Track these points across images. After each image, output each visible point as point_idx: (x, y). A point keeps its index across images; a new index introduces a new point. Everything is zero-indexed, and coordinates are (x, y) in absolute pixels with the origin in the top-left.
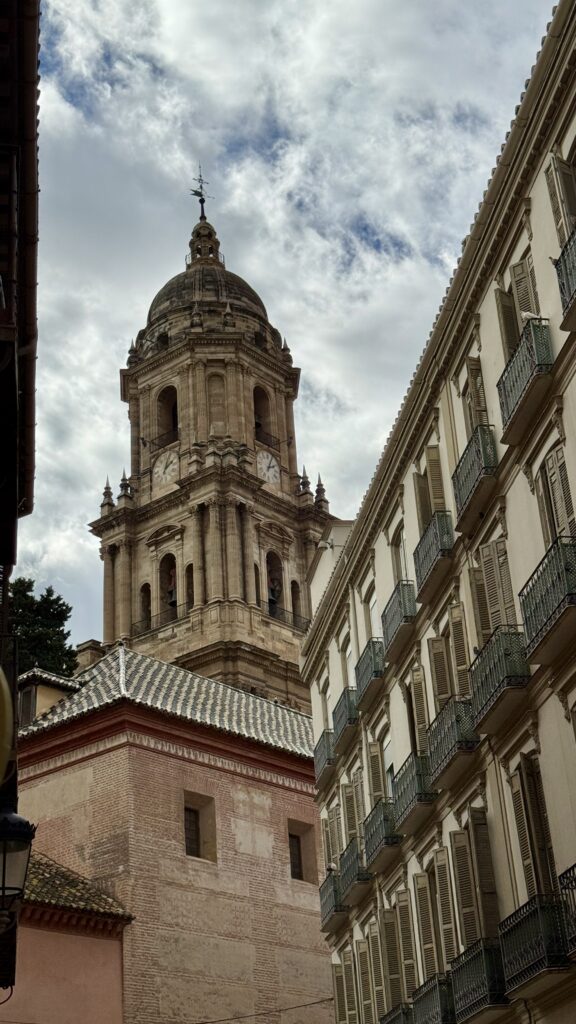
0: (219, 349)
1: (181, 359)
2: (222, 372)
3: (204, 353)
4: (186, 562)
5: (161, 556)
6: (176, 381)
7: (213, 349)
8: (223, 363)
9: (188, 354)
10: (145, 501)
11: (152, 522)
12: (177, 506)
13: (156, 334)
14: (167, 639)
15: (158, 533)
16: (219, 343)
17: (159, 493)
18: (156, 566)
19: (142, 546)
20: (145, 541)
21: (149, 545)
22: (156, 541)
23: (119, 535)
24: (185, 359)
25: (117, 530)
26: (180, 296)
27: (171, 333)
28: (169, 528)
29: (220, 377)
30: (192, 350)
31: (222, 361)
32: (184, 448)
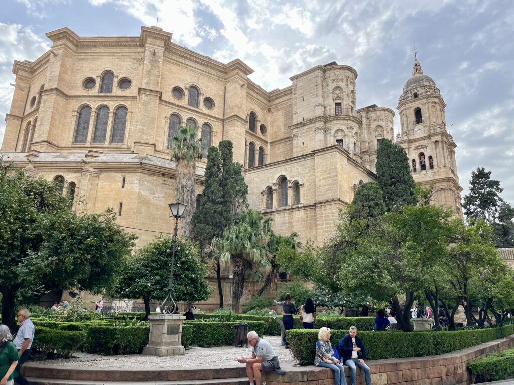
0: (434, 99)
1: (423, 100)
2: (435, 105)
3: (430, 100)
4: (429, 155)
7: (433, 99)
8: (435, 103)
9: (425, 100)
10: (412, 138)
11: (415, 143)
12: (424, 140)
13: (413, 93)
14: (424, 174)
16: (434, 97)
17: (416, 137)
18: (418, 155)
19: (411, 149)
21: (414, 150)
23: (405, 146)
24: (425, 101)
25: (404, 144)
27: (419, 93)
29: (434, 106)
30: (427, 98)
31: (435, 102)
32: (425, 125)
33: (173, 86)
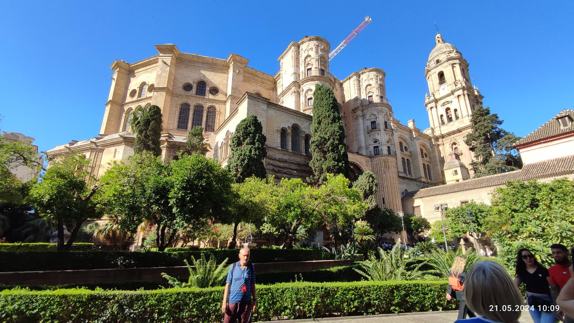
1: (444, 64)
4: (454, 109)
5: (445, 108)
6: (443, 70)
9: (447, 63)
10: (438, 97)
11: (441, 101)
12: (449, 96)
13: (436, 60)
14: (452, 125)
15: (444, 103)
17: (442, 95)
20: (440, 105)
22: (444, 104)
23: (433, 104)
25: (432, 104)
26: (440, 51)
28: (447, 102)
32: (448, 84)
33: (184, 83)
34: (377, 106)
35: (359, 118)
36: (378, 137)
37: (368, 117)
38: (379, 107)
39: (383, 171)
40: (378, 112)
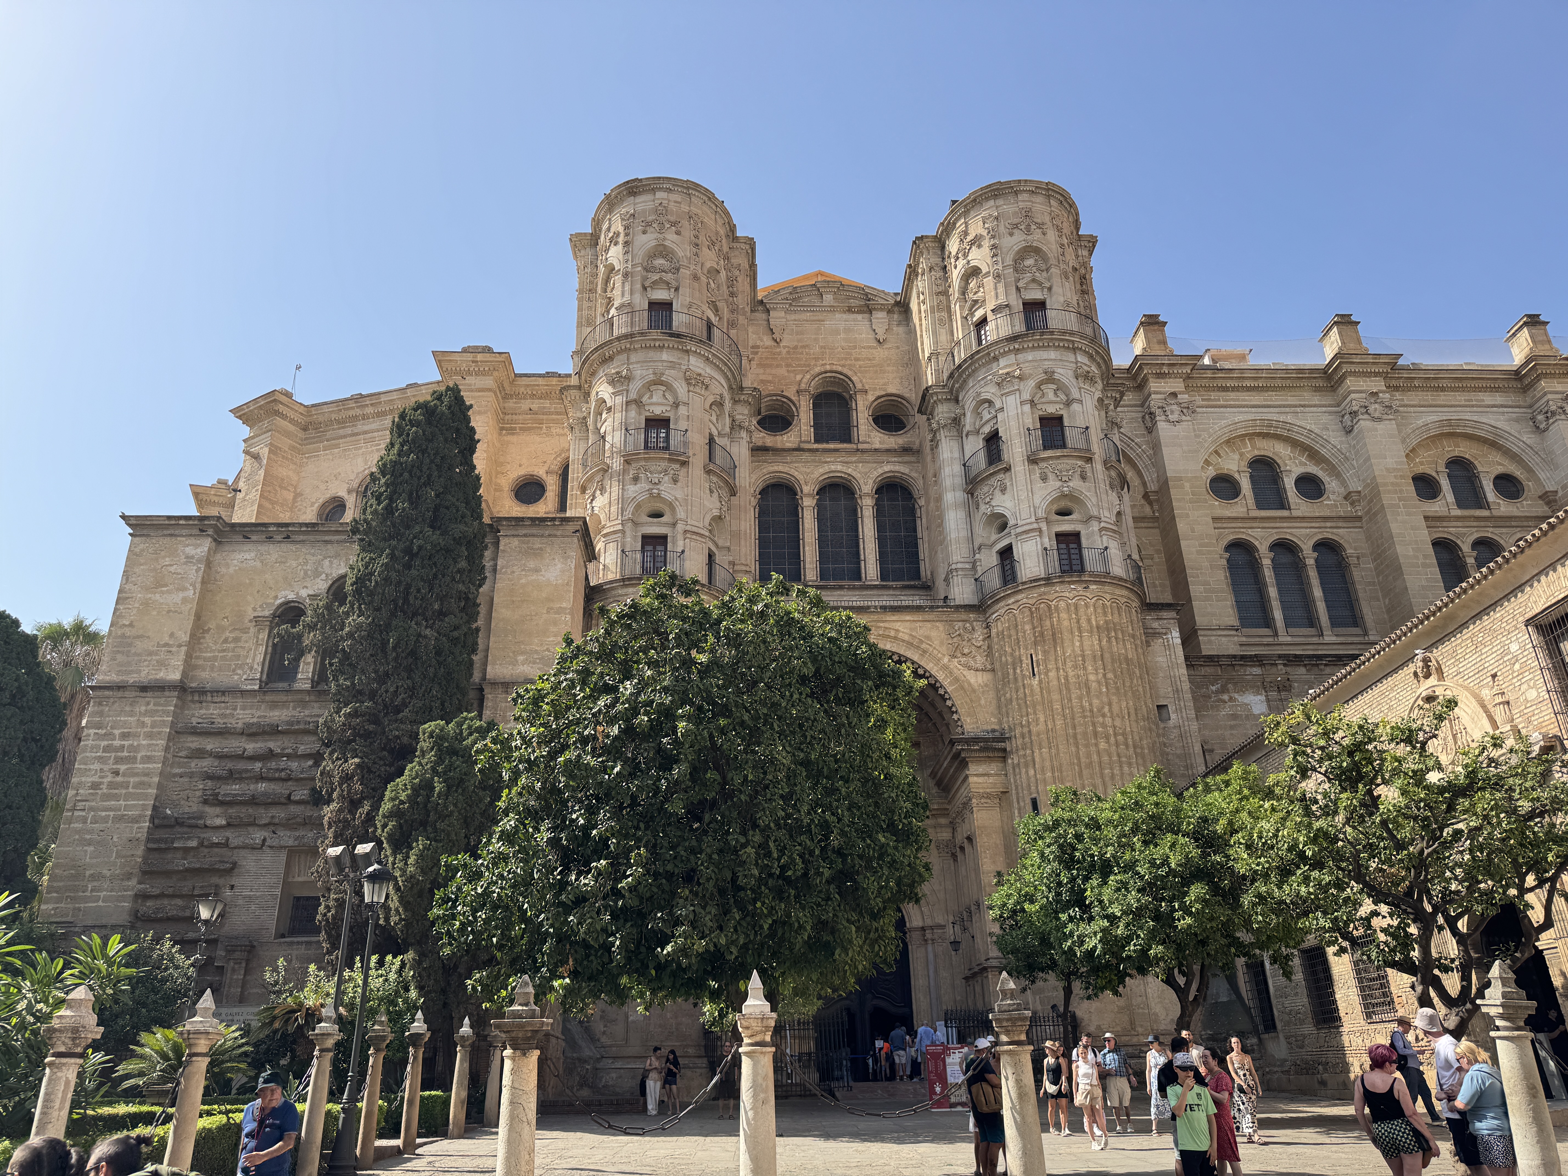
33: (321, 501)
34: (996, 359)
35: (942, 435)
36: (1004, 504)
37: (969, 422)
38: (1003, 362)
39: (1026, 661)
40: (998, 384)
